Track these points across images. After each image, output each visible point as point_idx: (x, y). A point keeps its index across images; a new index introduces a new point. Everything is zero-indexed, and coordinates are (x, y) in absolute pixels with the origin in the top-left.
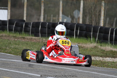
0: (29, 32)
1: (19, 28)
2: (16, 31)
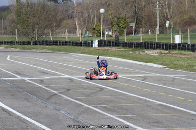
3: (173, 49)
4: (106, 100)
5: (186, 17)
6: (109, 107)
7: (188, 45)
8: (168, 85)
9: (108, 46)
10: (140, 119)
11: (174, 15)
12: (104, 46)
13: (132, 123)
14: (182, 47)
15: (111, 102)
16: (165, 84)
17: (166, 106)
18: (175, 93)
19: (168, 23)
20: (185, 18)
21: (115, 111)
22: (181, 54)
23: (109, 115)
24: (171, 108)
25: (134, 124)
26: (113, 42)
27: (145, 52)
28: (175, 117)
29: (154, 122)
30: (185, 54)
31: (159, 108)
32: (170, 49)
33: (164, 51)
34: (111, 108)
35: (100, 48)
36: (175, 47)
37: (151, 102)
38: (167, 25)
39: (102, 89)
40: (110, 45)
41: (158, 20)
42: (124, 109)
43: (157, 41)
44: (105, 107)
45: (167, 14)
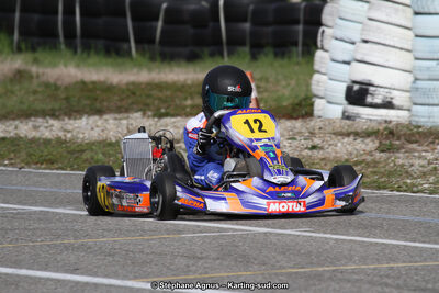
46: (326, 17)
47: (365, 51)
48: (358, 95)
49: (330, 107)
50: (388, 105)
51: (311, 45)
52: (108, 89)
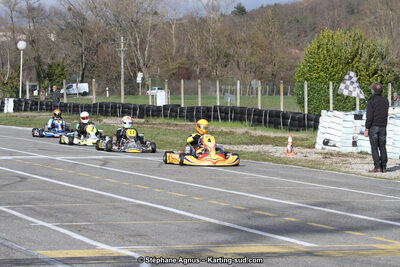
0: (183, 117)
1: (174, 114)
2: (171, 116)
3: (153, 116)
4: (33, 198)
5: (173, 65)
6: (38, 209)
7: (182, 110)
8: (152, 172)
9: (31, 110)
10: (101, 229)
11: (151, 61)
12: (25, 111)
13: (86, 236)
14: (172, 111)
15: (42, 200)
16: (145, 172)
17: (151, 208)
18: (166, 186)
19: (140, 76)
20: (171, 67)
21: (51, 215)
22: (168, 124)
23: (40, 223)
24: (162, 210)
25: (91, 238)
26: (42, 104)
27: (101, 121)
28: (173, 227)
29: (130, 236)
30: (176, 125)
31: (139, 210)
32: (148, 115)
33: (136, 120)
34: (44, 210)
35: (17, 114)
36: (156, 112)
37: (121, 201)
38: (139, 80)
39: (23, 179)
40: (36, 109)
41: (123, 70)
42: (69, 212)
43: (122, 101)
44: (31, 209)
45: (138, 60)
46: (320, 120)
47: (329, 131)
48: (326, 143)
49: (319, 146)
50: (334, 146)
51: (316, 128)
52: (266, 137)
